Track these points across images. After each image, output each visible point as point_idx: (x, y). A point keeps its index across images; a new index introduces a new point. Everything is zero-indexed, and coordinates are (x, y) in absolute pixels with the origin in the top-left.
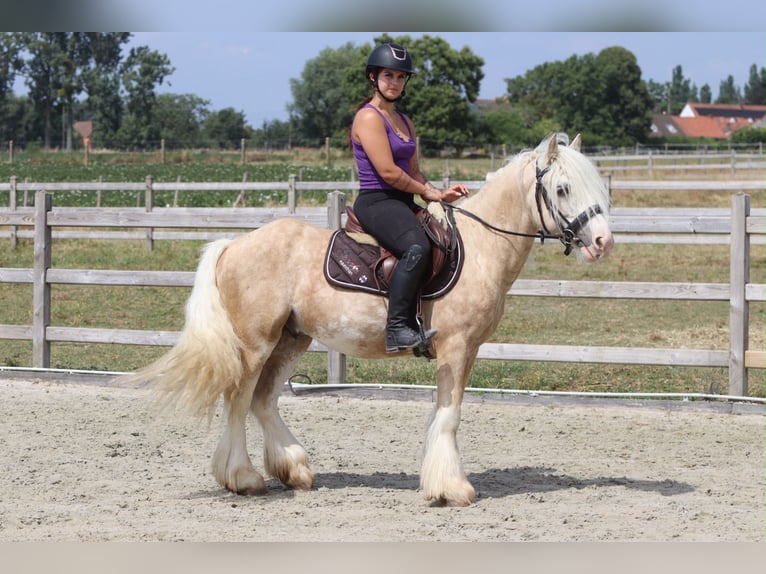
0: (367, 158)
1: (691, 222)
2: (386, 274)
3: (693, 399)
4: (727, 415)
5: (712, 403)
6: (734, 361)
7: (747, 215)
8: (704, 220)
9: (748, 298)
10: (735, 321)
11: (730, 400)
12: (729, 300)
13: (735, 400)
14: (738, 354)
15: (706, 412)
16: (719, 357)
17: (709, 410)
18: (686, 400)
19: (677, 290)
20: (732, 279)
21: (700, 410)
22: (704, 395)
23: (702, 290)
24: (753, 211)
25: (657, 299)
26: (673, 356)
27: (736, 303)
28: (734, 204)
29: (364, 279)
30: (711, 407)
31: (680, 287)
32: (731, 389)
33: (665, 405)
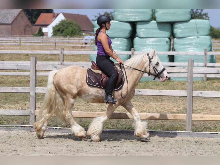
0: (102, 46)
1: (16, 66)
2: (103, 82)
3: (17, 127)
4: (30, 132)
5: (24, 128)
6: (32, 113)
7: (36, 64)
8: (21, 65)
9: (36, 92)
10: (32, 100)
11: (30, 127)
12: (30, 93)
13: (32, 127)
14: (33, 111)
15: (22, 131)
16: (26, 112)
17: (23, 130)
18: (15, 127)
19: (11, 90)
20: (31, 85)
21: (20, 130)
22: (21, 125)
23: (20, 89)
24: (38, 62)
25: (4, 92)
26: (9, 112)
27: (32, 94)
28: (31, 60)
29: (97, 84)
30: (24, 129)
31: (12, 88)
32: (31, 123)
33: (7, 129)
